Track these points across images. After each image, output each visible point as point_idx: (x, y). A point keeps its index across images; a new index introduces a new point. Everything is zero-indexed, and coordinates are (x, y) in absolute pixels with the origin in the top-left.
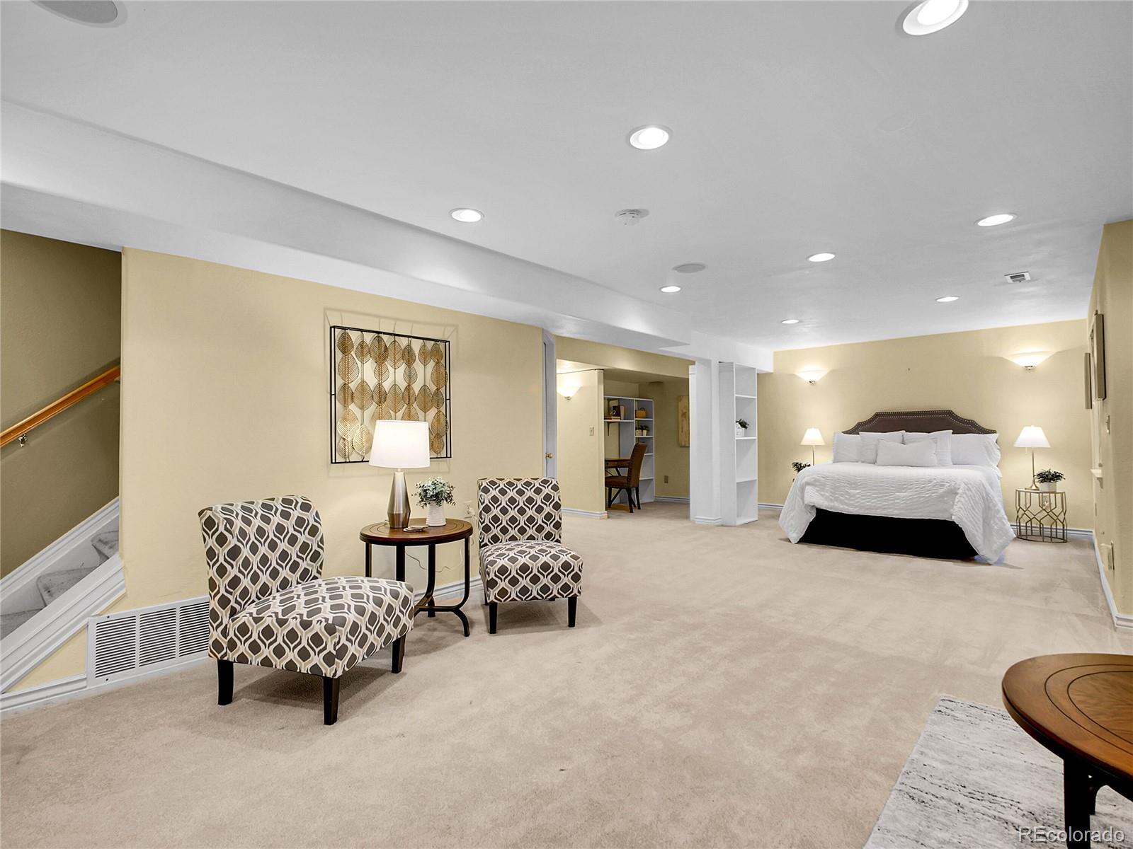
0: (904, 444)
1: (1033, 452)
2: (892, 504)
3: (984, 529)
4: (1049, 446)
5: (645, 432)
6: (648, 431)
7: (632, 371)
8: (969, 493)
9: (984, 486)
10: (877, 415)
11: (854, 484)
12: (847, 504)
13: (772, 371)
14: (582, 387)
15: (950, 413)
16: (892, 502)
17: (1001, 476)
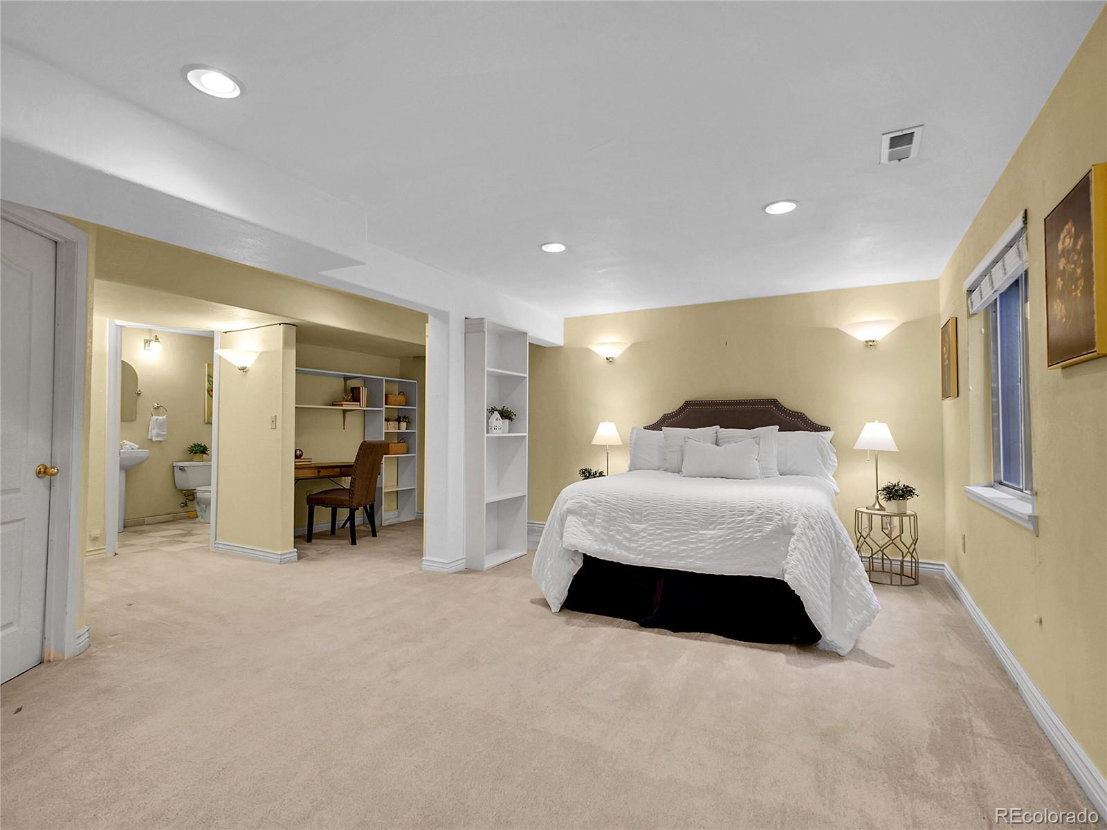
0: (718, 446)
1: (877, 456)
2: (693, 550)
3: (833, 597)
4: (897, 450)
5: (404, 425)
6: (408, 423)
7: (344, 330)
8: (811, 534)
9: (832, 521)
10: (687, 404)
11: (638, 513)
12: (627, 549)
13: (562, 344)
14: (263, 352)
15: (775, 403)
16: (692, 546)
17: (838, 491)
